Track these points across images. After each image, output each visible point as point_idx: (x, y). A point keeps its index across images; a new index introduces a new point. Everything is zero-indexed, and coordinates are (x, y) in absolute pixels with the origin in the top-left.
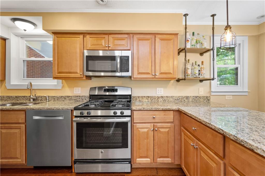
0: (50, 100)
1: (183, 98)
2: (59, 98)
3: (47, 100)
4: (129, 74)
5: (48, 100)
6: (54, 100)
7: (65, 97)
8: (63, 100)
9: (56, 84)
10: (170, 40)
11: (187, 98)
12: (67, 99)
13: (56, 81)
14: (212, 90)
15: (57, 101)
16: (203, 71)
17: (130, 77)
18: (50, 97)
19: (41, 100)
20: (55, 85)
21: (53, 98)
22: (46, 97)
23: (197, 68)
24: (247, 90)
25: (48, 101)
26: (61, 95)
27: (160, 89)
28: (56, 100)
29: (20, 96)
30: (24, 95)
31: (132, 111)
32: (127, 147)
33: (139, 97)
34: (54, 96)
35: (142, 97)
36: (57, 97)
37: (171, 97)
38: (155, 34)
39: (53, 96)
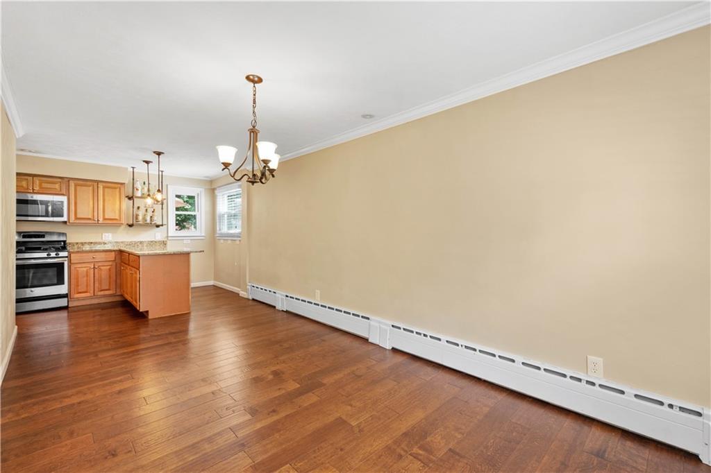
1: (136, 243)
4: (65, 219)
10: (116, 188)
11: (141, 242)
14: (169, 235)
16: (155, 218)
17: (65, 222)
23: (149, 214)
24: (203, 235)
27: (107, 234)
31: (70, 253)
32: (63, 284)
33: (77, 243)
35: (82, 243)
37: (122, 242)
38: (98, 182)
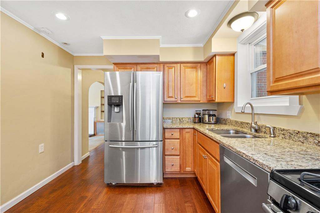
0: (277, 135)
2: (293, 135)
3: (271, 134)
5: (274, 134)
6: (283, 136)
7: (305, 135)
8: (300, 139)
9: (288, 105)
12: (311, 140)
13: (288, 100)
15: (289, 140)
18: (278, 131)
19: (264, 133)
20: (286, 107)
21: (282, 133)
22: (270, 128)
25: (272, 136)
26: (298, 129)
28: (288, 137)
29: (244, 123)
30: (247, 122)
34: (284, 130)
36: (290, 131)
39: (282, 128)
